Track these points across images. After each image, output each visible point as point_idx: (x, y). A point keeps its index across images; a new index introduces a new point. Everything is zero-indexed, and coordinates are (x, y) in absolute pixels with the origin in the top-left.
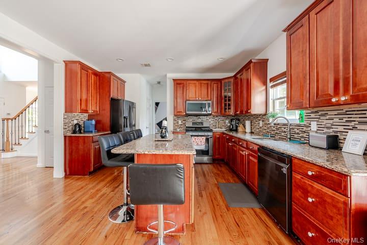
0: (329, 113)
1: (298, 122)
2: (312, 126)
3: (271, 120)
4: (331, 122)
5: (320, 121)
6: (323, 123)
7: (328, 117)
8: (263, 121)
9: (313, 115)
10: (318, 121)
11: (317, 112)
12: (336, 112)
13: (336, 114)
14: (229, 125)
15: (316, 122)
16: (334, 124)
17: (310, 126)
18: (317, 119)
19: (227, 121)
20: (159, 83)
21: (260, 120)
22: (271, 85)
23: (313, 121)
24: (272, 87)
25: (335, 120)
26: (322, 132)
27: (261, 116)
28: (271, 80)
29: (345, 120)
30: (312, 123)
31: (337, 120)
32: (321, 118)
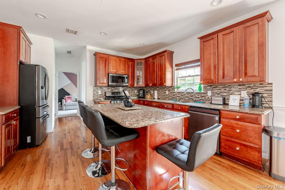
0: (219, 86)
1: (198, 91)
2: (208, 93)
3: (176, 90)
4: (220, 91)
5: (213, 90)
6: (215, 92)
7: (218, 88)
8: (169, 91)
9: (208, 88)
10: (212, 91)
11: (211, 86)
12: (223, 86)
13: (223, 87)
14: (137, 94)
15: (210, 91)
16: (221, 92)
17: (207, 93)
18: (211, 90)
19: (136, 91)
20: (69, 52)
21: (166, 90)
22: (176, 68)
23: (208, 90)
24: (177, 69)
25: (222, 90)
26: (215, 96)
27: (167, 88)
28: (177, 65)
29: (227, 90)
30: (208, 92)
31: (223, 90)
32: (214, 89)
